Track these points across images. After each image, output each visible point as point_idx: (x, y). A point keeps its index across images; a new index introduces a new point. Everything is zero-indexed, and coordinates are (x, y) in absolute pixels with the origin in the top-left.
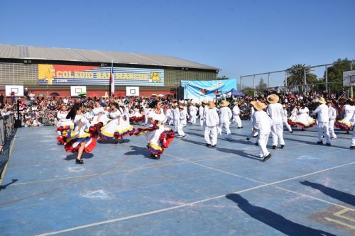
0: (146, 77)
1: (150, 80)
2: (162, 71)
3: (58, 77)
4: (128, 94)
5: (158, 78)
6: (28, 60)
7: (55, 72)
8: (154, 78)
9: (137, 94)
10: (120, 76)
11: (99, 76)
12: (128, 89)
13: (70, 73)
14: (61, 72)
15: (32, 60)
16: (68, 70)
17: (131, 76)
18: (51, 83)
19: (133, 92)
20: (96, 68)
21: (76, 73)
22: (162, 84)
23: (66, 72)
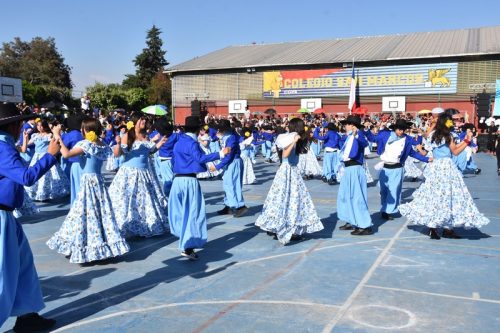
0: (420, 79)
1: (428, 84)
2: (454, 65)
3: (286, 87)
4: (385, 108)
5: (443, 80)
6: (251, 68)
7: (283, 81)
8: (436, 80)
9: (402, 108)
10: (373, 81)
11: (340, 83)
12: (385, 101)
13: (301, 80)
14: (289, 80)
15: (256, 68)
16: (298, 77)
17: (392, 80)
18: (277, 96)
19: (393, 105)
20: (336, 71)
21: (308, 80)
22: (452, 89)
23: (296, 80)
